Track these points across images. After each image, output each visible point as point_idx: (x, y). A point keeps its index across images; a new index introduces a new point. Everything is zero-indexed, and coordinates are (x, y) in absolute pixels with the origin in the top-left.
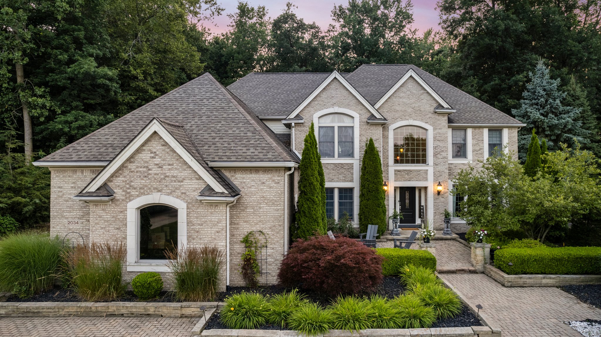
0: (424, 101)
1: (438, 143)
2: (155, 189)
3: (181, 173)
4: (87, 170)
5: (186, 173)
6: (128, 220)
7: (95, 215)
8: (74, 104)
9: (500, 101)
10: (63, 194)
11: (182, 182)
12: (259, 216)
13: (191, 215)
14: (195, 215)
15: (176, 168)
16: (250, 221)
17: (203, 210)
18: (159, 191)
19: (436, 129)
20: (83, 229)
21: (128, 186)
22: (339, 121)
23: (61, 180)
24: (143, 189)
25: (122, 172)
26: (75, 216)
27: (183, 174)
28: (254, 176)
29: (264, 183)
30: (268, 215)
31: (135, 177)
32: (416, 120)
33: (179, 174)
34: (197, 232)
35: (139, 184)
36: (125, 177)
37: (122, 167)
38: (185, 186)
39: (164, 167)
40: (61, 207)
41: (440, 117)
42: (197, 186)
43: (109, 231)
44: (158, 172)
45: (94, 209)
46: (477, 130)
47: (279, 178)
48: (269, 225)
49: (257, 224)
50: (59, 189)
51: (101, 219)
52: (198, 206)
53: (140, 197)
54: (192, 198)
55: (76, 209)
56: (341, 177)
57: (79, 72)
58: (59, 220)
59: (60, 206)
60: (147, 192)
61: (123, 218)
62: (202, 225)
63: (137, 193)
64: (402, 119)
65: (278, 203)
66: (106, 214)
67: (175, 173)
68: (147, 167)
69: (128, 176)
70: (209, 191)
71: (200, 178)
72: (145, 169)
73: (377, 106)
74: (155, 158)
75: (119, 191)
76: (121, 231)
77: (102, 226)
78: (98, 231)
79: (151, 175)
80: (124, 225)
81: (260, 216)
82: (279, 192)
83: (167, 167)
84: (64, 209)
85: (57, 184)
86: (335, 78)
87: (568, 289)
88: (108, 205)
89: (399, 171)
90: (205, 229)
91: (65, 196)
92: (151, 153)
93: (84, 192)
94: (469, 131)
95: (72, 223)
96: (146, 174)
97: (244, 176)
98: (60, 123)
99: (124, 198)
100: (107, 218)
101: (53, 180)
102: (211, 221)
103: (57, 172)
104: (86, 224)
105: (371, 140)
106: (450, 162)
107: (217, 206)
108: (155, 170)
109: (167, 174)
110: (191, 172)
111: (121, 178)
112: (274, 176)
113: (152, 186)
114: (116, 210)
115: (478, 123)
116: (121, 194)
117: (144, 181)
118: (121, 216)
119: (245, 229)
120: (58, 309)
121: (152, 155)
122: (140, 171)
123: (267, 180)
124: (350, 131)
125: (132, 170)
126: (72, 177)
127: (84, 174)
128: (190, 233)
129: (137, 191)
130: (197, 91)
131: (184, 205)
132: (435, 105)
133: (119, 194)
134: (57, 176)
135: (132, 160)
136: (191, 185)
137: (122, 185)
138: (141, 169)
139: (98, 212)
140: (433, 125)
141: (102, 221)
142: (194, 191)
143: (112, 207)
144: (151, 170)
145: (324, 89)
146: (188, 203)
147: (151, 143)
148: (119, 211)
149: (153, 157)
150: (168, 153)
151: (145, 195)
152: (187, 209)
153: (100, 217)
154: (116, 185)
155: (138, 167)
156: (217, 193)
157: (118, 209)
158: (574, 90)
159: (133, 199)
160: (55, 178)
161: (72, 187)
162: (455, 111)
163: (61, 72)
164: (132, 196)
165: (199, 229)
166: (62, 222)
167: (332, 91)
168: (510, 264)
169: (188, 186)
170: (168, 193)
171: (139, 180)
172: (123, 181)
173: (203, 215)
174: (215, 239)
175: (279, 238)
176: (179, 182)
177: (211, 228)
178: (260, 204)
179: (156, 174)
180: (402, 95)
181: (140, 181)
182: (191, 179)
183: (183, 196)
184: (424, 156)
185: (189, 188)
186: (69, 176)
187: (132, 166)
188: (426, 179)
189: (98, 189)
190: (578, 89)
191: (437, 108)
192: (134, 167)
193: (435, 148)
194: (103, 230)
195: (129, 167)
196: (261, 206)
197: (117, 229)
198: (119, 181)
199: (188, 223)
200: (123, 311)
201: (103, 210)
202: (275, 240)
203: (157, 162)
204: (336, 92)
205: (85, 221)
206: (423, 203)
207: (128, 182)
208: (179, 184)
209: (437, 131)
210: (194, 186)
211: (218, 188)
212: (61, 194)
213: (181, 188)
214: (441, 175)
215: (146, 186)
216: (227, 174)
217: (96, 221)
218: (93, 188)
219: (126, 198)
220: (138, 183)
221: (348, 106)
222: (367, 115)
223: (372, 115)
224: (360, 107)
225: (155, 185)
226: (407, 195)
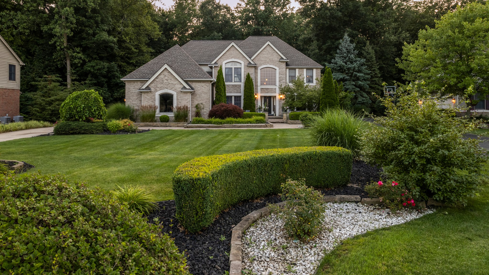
0: (275, 56)
1: (281, 76)
2: (165, 88)
3: (175, 82)
5: (177, 82)
6: (156, 99)
7: (144, 96)
11: (175, 85)
12: (201, 98)
13: (178, 97)
15: (173, 80)
16: (198, 99)
17: (182, 94)
18: (167, 88)
19: (280, 69)
20: (137, 103)
21: (156, 87)
22: (235, 65)
23: (129, 86)
24: (161, 88)
25: (154, 82)
26: (135, 99)
28: (199, 84)
29: (203, 86)
30: (204, 97)
32: (271, 65)
34: (180, 102)
36: (155, 84)
37: (154, 80)
38: (176, 87)
39: (169, 80)
40: (129, 96)
41: (282, 64)
43: (149, 103)
46: (301, 70)
47: (208, 85)
48: (204, 101)
49: (200, 101)
50: (128, 89)
52: (180, 93)
54: (178, 90)
55: (136, 96)
56: (235, 91)
58: (128, 100)
62: (182, 100)
63: (159, 89)
64: (264, 64)
65: (208, 93)
66: (148, 97)
67: (172, 82)
68: (163, 80)
70: (184, 88)
71: (181, 84)
73: (252, 59)
78: (145, 102)
79: (164, 83)
80: (154, 100)
82: (208, 89)
84: (131, 96)
86: (233, 45)
88: (149, 93)
89: (263, 88)
91: (131, 91)
93: (141, 89)
94: (297, 70)
95: (133, 101)
96: (162, 83)
97: (196, 84)
102: (185, 99)
103: (128, 83)
105: (249, 74)
107: (187, 93)
108: (165, 81)
109: (170, 83)
112: (206, 84)
115: (301, 66)
118: (153, 97)
119: (196, 103)
121: (165, 76)
122: (160, 82)
124: (239, 69)
127: (138, 83)
128: (178, 103)
131: (176, 93)
132: (280, 58)
133: (153, 89)
135: (158, 78)
140: (279, 67)
141: (146, 99)
142: (179, 88)
145: (228, 50)
146: (177, 93)
147: (164, 72)
150: (170, 75)
151: (162, 90)
152: (177, 95)
153: (146, 97)
154: (151, 86)
155: (160, 80)
156: (187, 89)
157: (152, 95)
158: (368, 49)
160: (127, 85)
161: (133, 88)
162: (289, 60)
164: (157, 90)
166: (130, 101)
167: (231, 52)
170: (170, 89)
171: (160, 85)
173: (182, 96)
174: (186, 104)
177: (185, 101)
178: (202, 94)
179: (166, 83)
180: (264, 53)
182: (178, 84)
183: (175, 90)
184: (275, 81)
186: (132, 84)
187: (157, 80)
188: (275, 92)
190: (370, 49)
191: (280, 59)
193: (279, 78)
194: (147, 102)
197: (152, 102)
198: (153, 85)
199: (177, 99)
200: (159, 125)
201: (147, 95)
202: (207, 106)
203: (166, 78)
204: (232, 52)
206: (275, 105)
210: (179, 86)
211: (188, 87)
212: (129, 91)
213: (174, 87)
216: (190, 83)
217: (144, 99)
218: (144, 87)
219: (155, 91)
220: (159, 86)
221: (239, 58)
222: (248, 62)
223: (250, 63)
224: (244, 59)
225: (165, 86)
226: (267, 100)
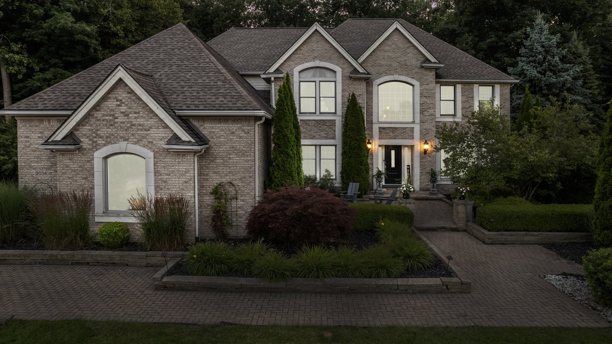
0: (411, 55)
1: (425, 100)
2: (121, 137)
3: (148, 121)
4: (54, 120)
5: (152, 122)
6: (95, 169)
7: (62, 164)
8: (53, 61)
9: (496, 60)
10: (31, 144)
11: (149, 130)
12: (228, 167)
13: (158, 165)
14: (162, 165)
15: (142, 117)
16: (220, 171)
17: (170, 160)
18: (126, 140)
19: (423, 84)
20: (51, 179)
21: (94, 135)
22: (322, 76)
23: (28, 129)
24: (110, 138)
25: (89, 120)
26: (43, 166)
27: (149, 122)
28: (224, 126)
29: (233, 133)
30: (238, 166)
31: (102, 125)
32: (401, 75)
33: (146, 123)
34: (165, 182)
35: (106, 132)
36: (91, 125)
37: (88, 115)
38: (151, 135)
39: (131, 115)
40: (29, 158)
41: (427, 72)
42: (164, 135)
43: (76, 181)
44: (124, 120)
45: (61, 159)
46: (467, 87)
47: (249, 128)
48: (238, 176)
49: (227, 175)
50: (26, 139)
51: (68, 169)
52: (165, 155)
53: (106, 146)
54: (159, 147)
55: (43, 160)
56: (323, 134)
57: (56, 27)
58: (27, 171)
59: (27, 156)
60: (113, 141)
61: (90, 168)
62: (170, 175)
63: (104, 142)
64: (387, 74)
65: (248, 154)
66: (73, 164)
67: (141, 121)
68: (113, 115)
69: (94, 125)
70: (176, 139)
71: (167, 127)
72: (111, 118)
73: (361, 60)
74: (121, 106)
75: (86, 140)
76: (89, 180)
77: (69, 176)
78: (65, 180)
79: (117, 123)
80: (91, 174)
81: (230, 167)
82: (249, 142)
83: (133, 115)
84: (32, 160)
85: (23, 133)
86: (316, 30)
87: (550, 246)
88: (75, 154)
89: (383, 128)
90: (173, 179)
91: (32, 146)
92: (117, 101)
93: (50, 140)
94: (459, 88)
95: (40, 173)
96: (112, 123)
97: (213, 125)
98: (38, 80)
99: (90, 147)
100: (74, 167)
101: (19, 130)
102: (178, 171)
103: (24, 122)
104: (55, 175)
105: (353, 95)
106: (437, 120)
107: (184, 155)
108: (121, 119)
109: (134, 123)
110: (157, 120)
111: (87, 127)
112: (244, 126)
113: (118, 135)
114: (83, 159)
115: (468, 78)
116: (88, 143)
117: (110, 130)
118: (88, 166)
119: (214, 180)
120: (24, 256)
121: (118, 103)
122: (106, 120)
123: (236, 130)
124: (332, 85)
125: (99, 118)
126: (38, 126)
127: (51, 124)
128: (157, 183)
129: (103, 140)
130: (168, 41)
131: (152, 154)
132: (422, 59)
133: (85, 142)
134: (24, 125)
135: (98, 108)
136: (158, 133)
137: (89, 134)
138: (107, 118)
139: (65, 161)
140: (419, 80)
141: (70, 171)
142: (161, 140)
143: (79, 157)
144: (117, 118)
145: (305, 41)
146: (155, 153)
147: (117, 91)
148: (86, 161)
149: (119, 106)
150: (134, 101)
151: (111, 144)
152: (154, 158)
153: (67, 166)
154: (82, 134)
155: (104, 115)
156: (184, 141)
157: (85, 158)
158: (576, 47)
159: (100, 148)
160: (22, 127)
161: (39, 137)
162: (443, 65)
163: (37, 28)
164: (98, 145)
165: (167, 179)
166: (29, 172)
167: (313, 45)
168: (492, 220)
169: (154, 135)
170: (135, 142)
172: (90, 130)
173: (170, 165)
174: (183, 189)
175: (249, 190)
176: (146, 130)
177: (179, 178)
178: (230, 155)
179: (122, 123)
180: (387, 48)
181: (106, 130)
182: (158, 128)
183: (150, 145)
185: (156, 136)
186: (36, 126)
187: (98, 114)
188: (413, 138)
189: (64, 138)
190: (580, 46)
191: (424, 62)
192: (100, 115)
193: (421, 105)
194: (70, 180)
195: (95, 115)
196: (231, 156)
197: (85, 178)
198: (85, 130)
199: (155, 173)
200: (89, 260)
201: (70, 159)
202: (246, 191)
203: (124, 111)
204: (317, 46)
205: (53, 171)
206: (409, 164)
207: (94, 131)
208: (146, 132)
209: (424, 87)
210: (161, 135)
211: (185, 136)
212: (28, 144)
213: (148, 137)
214: (428, 133)
215: (113, 135)
216: (196, 123)
217: (63, 171)
218: (59, 136)
219: (93, 147)
220: (104, 131)
221: (330, 60)
222: (350, 69)
223: (355, 69)
224: (342, 61)
225: (122, 133)
226: (393, 152)
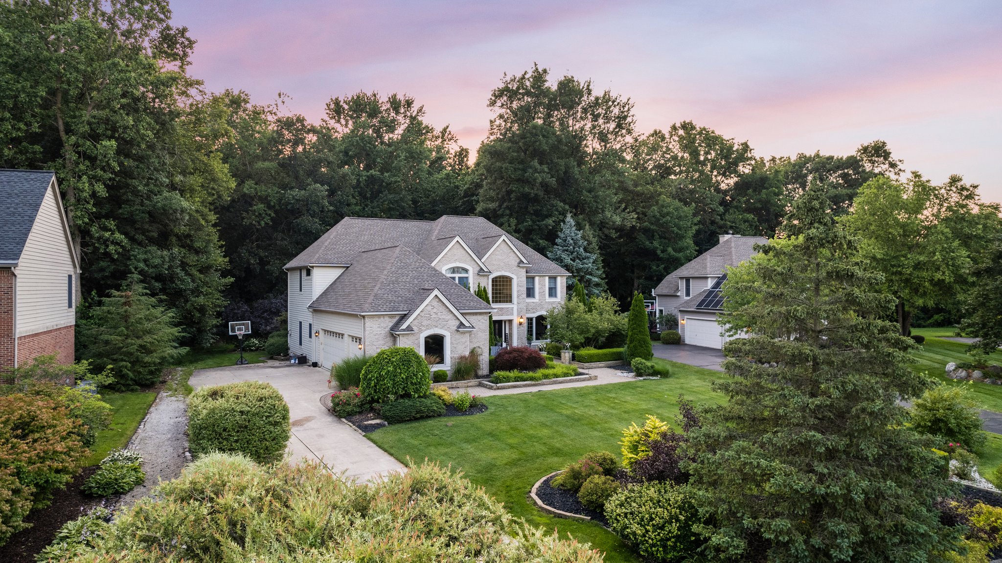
0: (511, 258)
1: (520, 288)
2: (434, 326)
4: (386, 317)
5: (451, 316)
6: (421, 343)
10: (373, 331)
11: (449, 321)
13: (452, 339)
14: (454, 339)
15: (444, 314)
16: (473, 341)
17: (459, 336)
18: (436, 327)
21: (420, 325)
22: (458, 273)
23: (371, 322)
24: (428, 326)
25: (418, 318)
26: (381, 344)
27: (449, 316)
29: (477, 321)
30: (482, 338)
32: (506, 271)
33: (446, 316)
34: (456, 348)
36: (420, 321)
37: (418, 315)
38: (450, 324)
39: (439, 314)
41: (521, 270)
45: (402, 339)
46: (543, 278)
48: (482, 343)
49: (476, 343)
50: (371, 328)
51: (406, 344)
52: (455, 333)
53: (425, 331)
54: (452, 329)
55: (380, 340)
58: (371, 347)
59: (372, 338)
60: (430, 328)
61: (417, 343)
62: (458, 344)
64: (497, 271)
65: (487, 331)
66: (408, 341)
68: (430, 314)
69: (422, 320)
70: (462, 325)
71: (457, 319)
73: (483, 261)
75: (416, 328)
76: (417, 349)
79: (432, 318)
80: (418, 346)
81: (478, 339)
83: (441, 313)
84: (374, 340)
85: (369, 325)
86: (457, 241)
88: (410, 336)
89: (495, 309)
90: (459, 346)
91: (374, 333)
92: (432, 306)
94: (537, 279)
95: (378, 348)
96: (429, 318)
97: (470, 317)
100: (409, 343)
101: (367, 323)
102: (461, 342)
103: (369, 318)
106: (524, 301)
107: (465, 333)
108: (434, 316)
109: (441, 317)
111: (418, 322)
112: (482, 318)
113: (432, 325)
115: (544, 273)
116: (416, 330)
117: (429, 322)
123: (479, 319)
124: (465, 280)
126: (378, 321)
127: (385, 319)
128: (452, 348)
129: (425, 328)
130: (408, 260)
131: (449, 334)
132: (518, 261)
135: (423, 311)
137: (418, 325)
138: (427, 316)
139: (404, 340)
140: (516, 275)
143: (413, 337)
144: (432, 316)
145: (450, 249)
146: (451, 333)
148: (416, 337)
149: (433, 309)
150: (442, 306)
151: (428, 329)
152: (450, 336)
153: (405, 342)
154: (415, 325)
155: (425, 315)
158: (589, 236)
159: (422, 332)
160: (368, 321)
161: (378, 327)
162: (530, 265)
164: (422, 330)
165: (456, 346)
166: (373, 348)
167: (454, 251)
169: (452, 323)
170: (440, 328)
173: (458, 339)
180: (498, 252)
181: (427, 322)
182: (453, 319)
183: (448, 329)
184: (511, 297)
186: (376, 320)
188: (512, 314)
189: (407, 327)
190: (591, 235)
191: (519, 263)
193: (518, 291)
195: (422, 315)
196: (479, 333)
198: (416, 323)
199: (449, 343)
202: (485, 351)
204: (456, 251)
206: (507, 332)
209: (519, 279)
210: (455, 323)
211: (467, 324)
212: (371, 331)
213: (447, 325)
214: (521, 311)
215: (430, 325)
218: (404, 326)
219: (419, 332)
220: (425, 323)
221: (465, 262)
222: (478, 269)
223: (481, 269)
224: (473, 262)
225: (434, 323)
226: (497, 326)
